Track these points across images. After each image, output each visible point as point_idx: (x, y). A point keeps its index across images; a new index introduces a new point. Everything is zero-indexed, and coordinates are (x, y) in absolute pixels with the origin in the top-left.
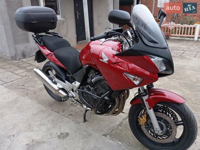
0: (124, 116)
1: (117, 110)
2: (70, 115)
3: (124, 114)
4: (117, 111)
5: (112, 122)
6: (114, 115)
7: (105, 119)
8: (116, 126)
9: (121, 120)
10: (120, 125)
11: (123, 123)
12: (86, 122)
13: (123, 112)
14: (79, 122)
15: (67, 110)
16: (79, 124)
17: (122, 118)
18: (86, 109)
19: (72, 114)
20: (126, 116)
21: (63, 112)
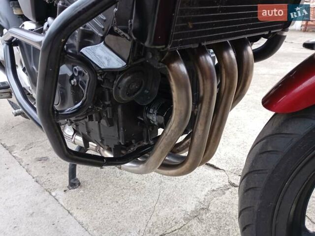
0: (216, 180)
1: (185, 154)
2: (40, 160)
3: (217, 172)
4: (185, 159)
5: (168, 200)
6: (166, 172)
7: (148, 185)
8: (179, 216)
9: (204, 193)
10: (197, 215)
11: (211, 208)
12: (75, 189)
13: (215, 165)
14: (51, 187)
15: (39, 145)
16: (50, 193)
17: (210, 188)
18: (73, 140)
19: (46, 159)
20: (223, 181)
21: (24, 150)
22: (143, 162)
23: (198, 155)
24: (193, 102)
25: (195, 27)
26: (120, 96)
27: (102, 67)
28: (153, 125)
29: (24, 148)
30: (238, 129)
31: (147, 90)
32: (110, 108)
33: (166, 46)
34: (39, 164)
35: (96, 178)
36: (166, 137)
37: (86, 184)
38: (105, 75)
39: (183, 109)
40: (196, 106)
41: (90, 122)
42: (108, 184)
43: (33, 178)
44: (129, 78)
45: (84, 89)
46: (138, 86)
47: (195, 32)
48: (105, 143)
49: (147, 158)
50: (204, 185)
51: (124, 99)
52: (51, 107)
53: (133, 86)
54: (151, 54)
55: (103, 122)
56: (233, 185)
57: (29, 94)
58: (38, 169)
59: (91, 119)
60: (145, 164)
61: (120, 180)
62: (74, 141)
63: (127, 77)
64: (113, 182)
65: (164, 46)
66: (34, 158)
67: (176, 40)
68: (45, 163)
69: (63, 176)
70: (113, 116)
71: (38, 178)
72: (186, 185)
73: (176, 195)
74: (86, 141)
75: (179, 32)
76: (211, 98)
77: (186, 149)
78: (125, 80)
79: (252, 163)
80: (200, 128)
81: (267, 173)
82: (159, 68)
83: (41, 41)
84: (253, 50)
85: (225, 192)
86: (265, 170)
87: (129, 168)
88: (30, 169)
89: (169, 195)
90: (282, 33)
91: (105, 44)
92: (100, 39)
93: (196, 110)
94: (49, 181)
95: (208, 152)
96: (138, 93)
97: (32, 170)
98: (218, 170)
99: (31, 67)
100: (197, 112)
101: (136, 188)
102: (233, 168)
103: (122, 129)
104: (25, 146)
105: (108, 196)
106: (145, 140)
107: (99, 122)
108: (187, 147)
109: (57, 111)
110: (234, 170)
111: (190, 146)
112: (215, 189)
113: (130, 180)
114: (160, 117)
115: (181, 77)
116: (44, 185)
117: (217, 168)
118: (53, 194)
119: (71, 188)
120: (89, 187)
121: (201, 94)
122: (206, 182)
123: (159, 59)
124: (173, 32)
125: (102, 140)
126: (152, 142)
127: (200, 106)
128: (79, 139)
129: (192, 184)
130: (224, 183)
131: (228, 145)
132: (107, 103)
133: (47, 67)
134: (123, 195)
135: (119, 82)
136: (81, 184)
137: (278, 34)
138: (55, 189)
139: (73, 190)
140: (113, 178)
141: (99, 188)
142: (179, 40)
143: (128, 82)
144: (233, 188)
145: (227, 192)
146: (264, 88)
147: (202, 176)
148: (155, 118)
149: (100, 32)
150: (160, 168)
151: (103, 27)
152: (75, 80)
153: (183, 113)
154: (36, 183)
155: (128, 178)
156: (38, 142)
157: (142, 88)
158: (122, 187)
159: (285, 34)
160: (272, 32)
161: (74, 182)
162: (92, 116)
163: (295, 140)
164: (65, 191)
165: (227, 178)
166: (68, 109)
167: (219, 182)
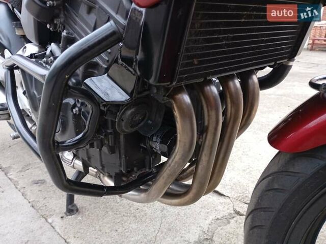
5: (170, 229)
6: (169, 201)
11: (215, 238)
12: (73, 216)
13: (219, 191)
14: (47, 213)
15: (36, 166)
16: (46, 220)
17: (214, 216)
18: (72, 164)
19: (43, 182)
20: (228, 209)
21: (21, 171)
22: (145, 191)
23: (202, 186)
24: (197, 132)
25: (200, 63)
26: (123, 128)
27: (107, 100)
28: (156, 153)
29: (20, 169)
30: (243, 152)
31: (151, 121)
32: (113, 136)
33: (172, 83)
34: (36, 188)
35: (95, 203)
36: (169, 168)
37: (84, 209)
38: (108, 107)
39: (187, 141)
40: (201, 137)
41: (91, 149)
42: (108, 210)
43: (29, 203)
44: (133, 110)
45: (87, 120)
46: (143, 117)
47: (200, 68)
48: (106, 169)
49: (150, 186)
50: (208, 213)
51: (127, 131)
52: (52, 139)
53: (137, 118)
54: (155, 88)
55: (105, 149)
56: (238, 213)
57: (28, 116)
58: (34, 192)
59: (92, 146)
60: (147, 193)
61: (120, 206)
62: (73, 166)
63: (131, 109)
64: (113, 208)
65: (169, 83)
66: (30, 180)
67: (181, 76)
68: (42, 187)
69: (61, 201)
70: (115, 144)
71: (34, 203)
72: (189, 213)
73: (178, 223)
74: (86, 166)
75: (185, 69)
76: (216, 129)
77: (190, 177)
78: (129, 112)
79: (258, 201)
80: (204, 158)
81: (273, 212)
82: (163, 102)
83: (45, 75)
84: (258, 78)
85: (230, 221)
86: (271, 208)
87: (131, 197)
88: (26, 193)
89: (171, 223)
90: (288, 63)
91: (108, 76)
92: (104, 70)
93: (201, 140)
94: (46, 206)
95: (212, 181)
96: (142, 124)
97: (29, 194)
98: (222, 196)
99: (32, 91)
100: (202, 142)
101: (137, 215)
102: (239, 195)
103: (123, 156)
104: (21, 167)
105: (107, 223)
106: (147, 168)
107: (100, 150)
108: (191, 175)
109: (57, 142)
110: (239, 196)
111: (194, 174)
112: (219, 217)
113: (130, 207)
114: (164, 145)
115: (185, 107)
116: (40, 211)
117: (221, 195)
118: (50, 220)
119: (68, 214)
120: (87, 213)
121: (206, 124)
122: (209, 210)
123: (163, 94)
124: (179, 69)
125: (103, 167)
126: (154, 170)
127: (204, 135)
128: (79, 164)
129: (195, 211)
130: (228, 211)
131: (233, 169)
132: (109, 131)
133: (49, 101)
134: (123, 222)
135: (123, 114)
136: (79, 210)
137: (284, 63)
138: (51, 215)
139: (70, 217)
140: (113, 204)
141: (98, 215)
142: (184, 76)
143: (131, 114)
144: (238, 217)
145: (232, 221)
146: (270, 109)
147: (206, 203)
148: (158, 146)
149: (104, 64)
150: (163, 197)
151: (107, 59)
152: (77, 109)
153: (187, 146)
154: (31, 208)
155: (128, 205)
156: (35, 163)
157: (146, 119)
158: (122, 215)
159: (291, 63)
160: (278, 62)
161: (72, 209)
162: (93, 143)
163: (301, 180)
164: (62, 217)
165: (231, 205)
166: (69, 141)
167: (224, 210)
